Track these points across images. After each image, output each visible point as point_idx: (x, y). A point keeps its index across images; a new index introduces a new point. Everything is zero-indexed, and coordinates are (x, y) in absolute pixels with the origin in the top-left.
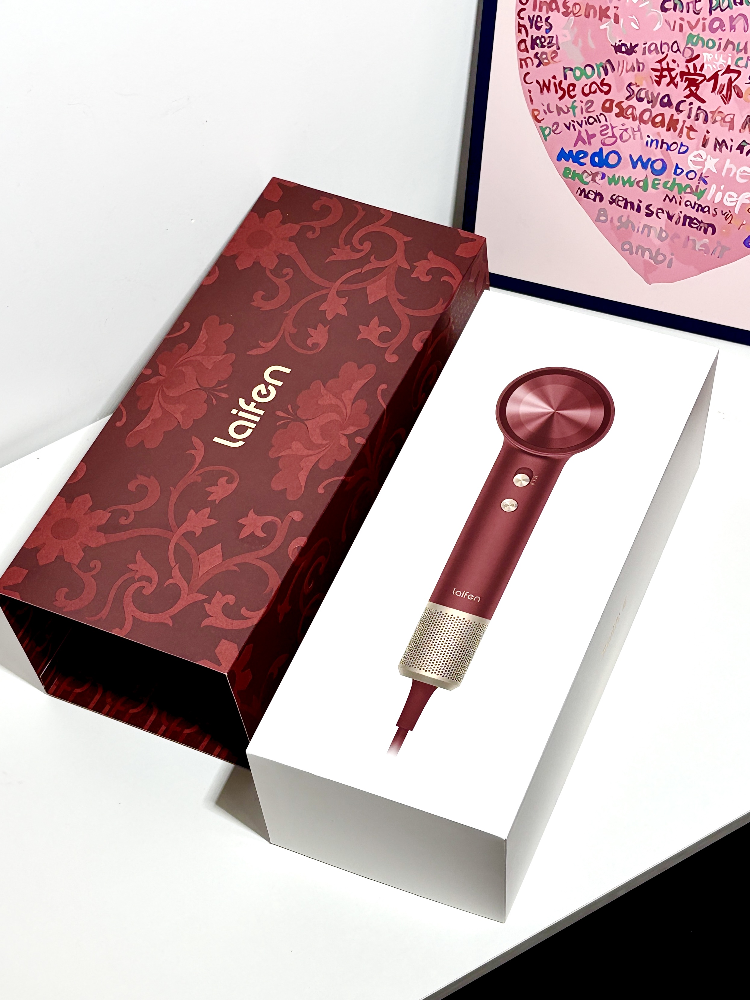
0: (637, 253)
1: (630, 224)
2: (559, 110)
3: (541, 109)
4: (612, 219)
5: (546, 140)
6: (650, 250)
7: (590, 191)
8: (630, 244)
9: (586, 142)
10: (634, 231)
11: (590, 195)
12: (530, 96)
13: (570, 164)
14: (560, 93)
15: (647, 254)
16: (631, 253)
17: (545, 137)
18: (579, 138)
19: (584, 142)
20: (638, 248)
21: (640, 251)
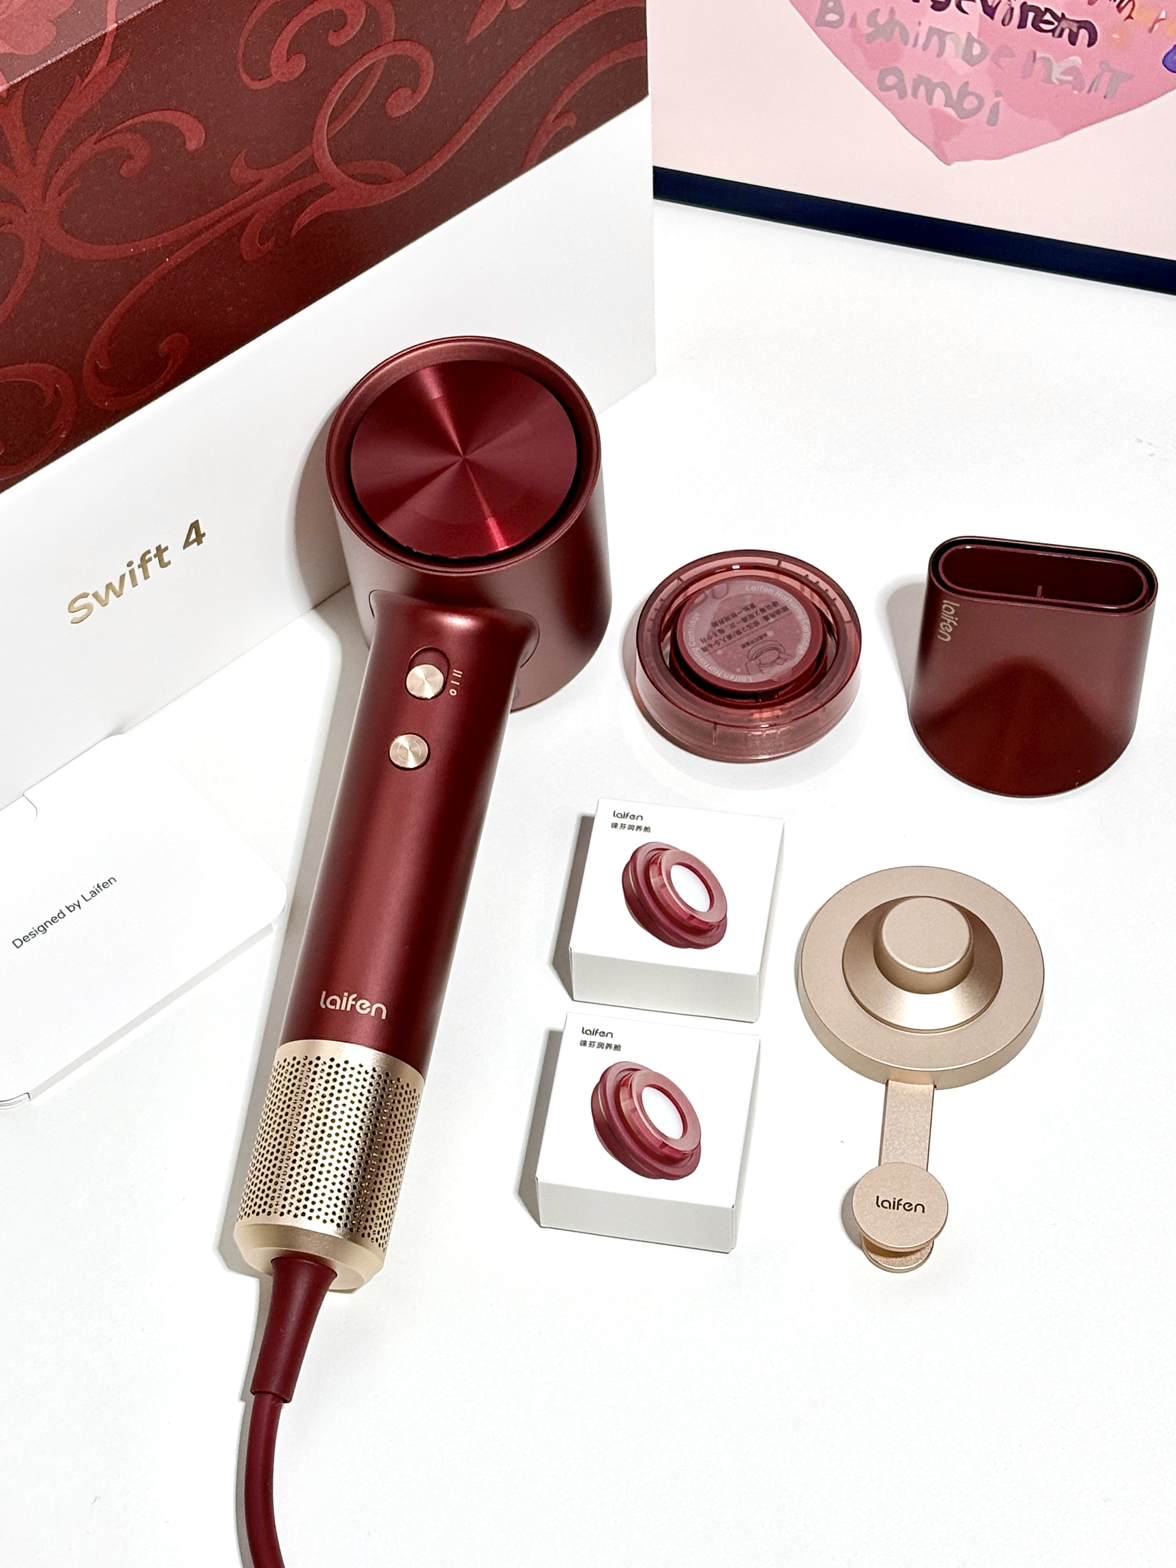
0: (915, 95)
1: (897, 29)
4: (854, 19)
6: (944, 86)
8: (899, 74)
10: (906, 44)
15: (939, 96)
16: (902, 95)
20: (918, 82)
21: (922, 90)
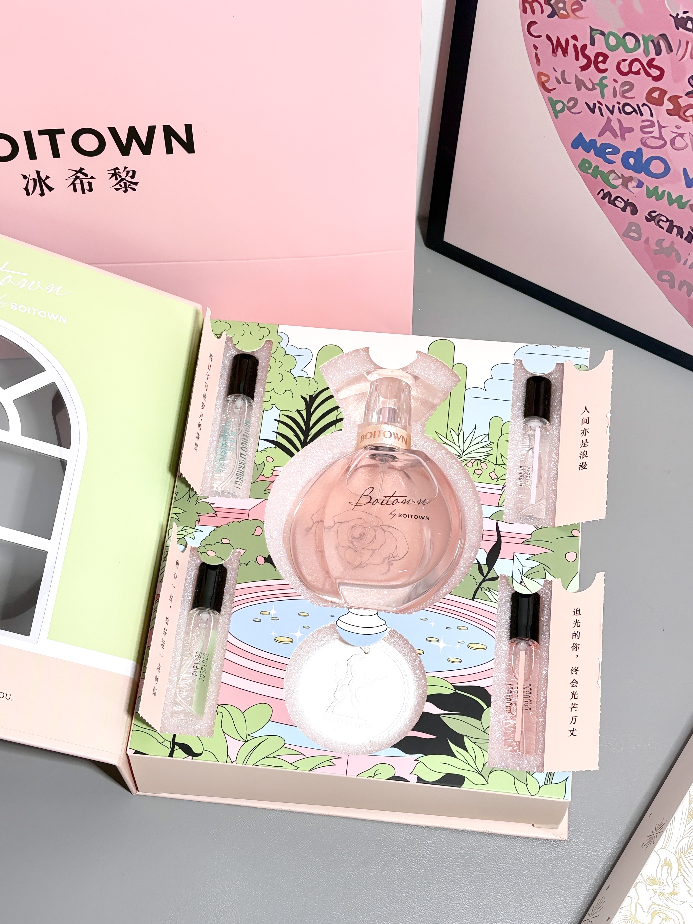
0: (680, 289)
1: (674, 253)
2: (580, 84)
3: (553, 76)
4: (647, 240)
5: (557, 117)
7: (618, 197)
8: (672, 276)
9: (618, 136)
10: (679, 262)
11: (616, 202)
12: (536, 54)
13: (591, 156)
14: (583, 61)
16: (672, 286)
17: (556, 114)
18: (607, 127)
19: (615, 135)
20: (682, 284)
21: (685, 288)
